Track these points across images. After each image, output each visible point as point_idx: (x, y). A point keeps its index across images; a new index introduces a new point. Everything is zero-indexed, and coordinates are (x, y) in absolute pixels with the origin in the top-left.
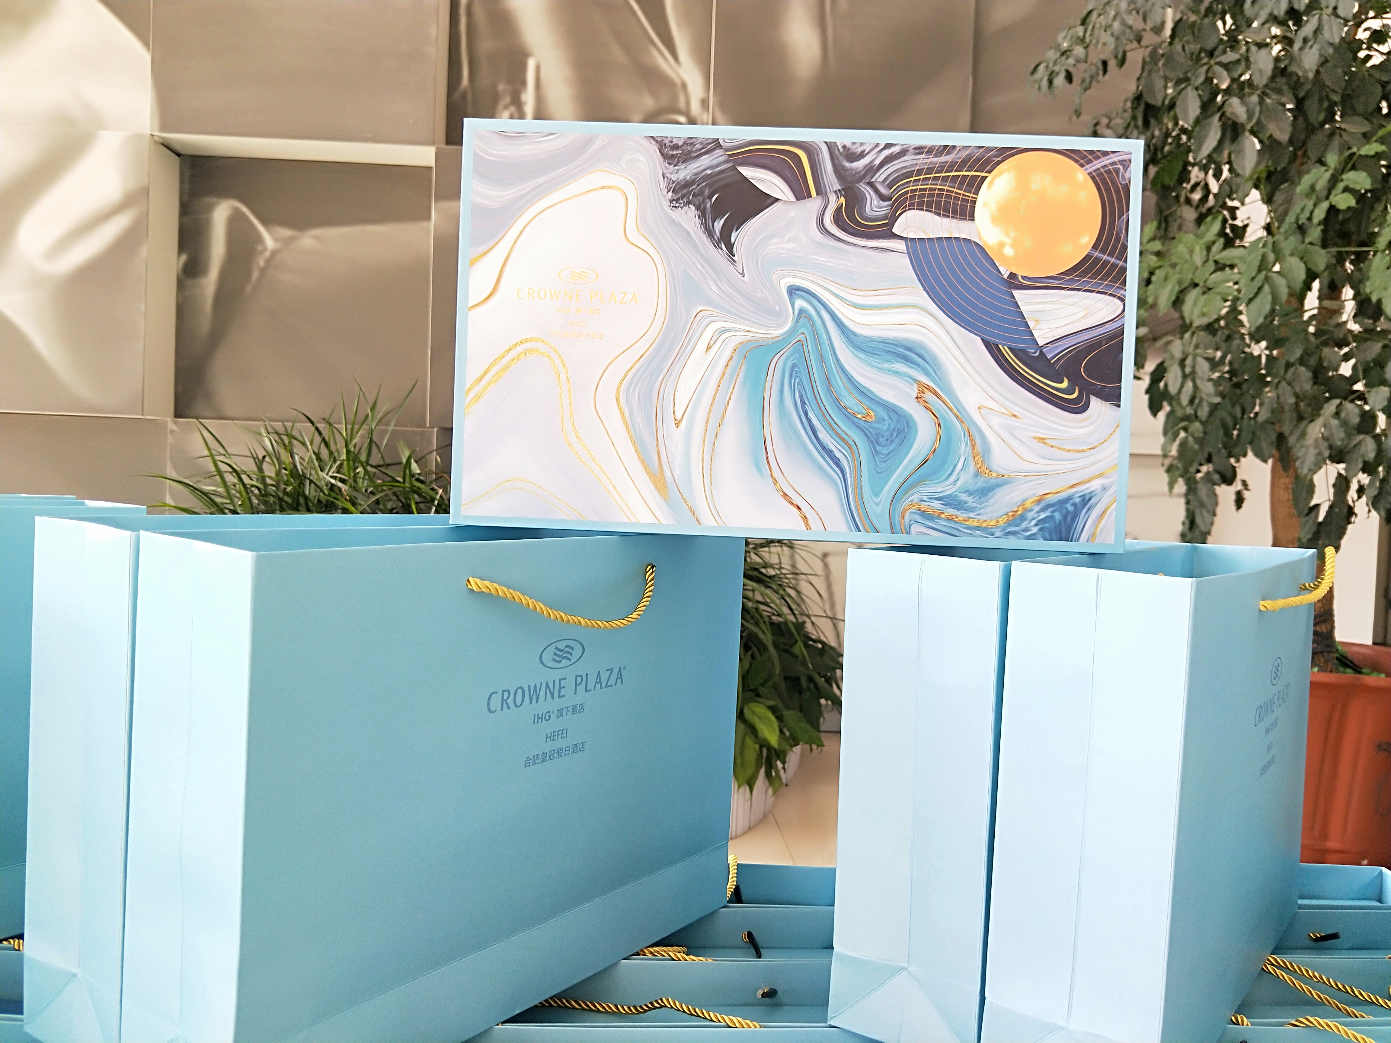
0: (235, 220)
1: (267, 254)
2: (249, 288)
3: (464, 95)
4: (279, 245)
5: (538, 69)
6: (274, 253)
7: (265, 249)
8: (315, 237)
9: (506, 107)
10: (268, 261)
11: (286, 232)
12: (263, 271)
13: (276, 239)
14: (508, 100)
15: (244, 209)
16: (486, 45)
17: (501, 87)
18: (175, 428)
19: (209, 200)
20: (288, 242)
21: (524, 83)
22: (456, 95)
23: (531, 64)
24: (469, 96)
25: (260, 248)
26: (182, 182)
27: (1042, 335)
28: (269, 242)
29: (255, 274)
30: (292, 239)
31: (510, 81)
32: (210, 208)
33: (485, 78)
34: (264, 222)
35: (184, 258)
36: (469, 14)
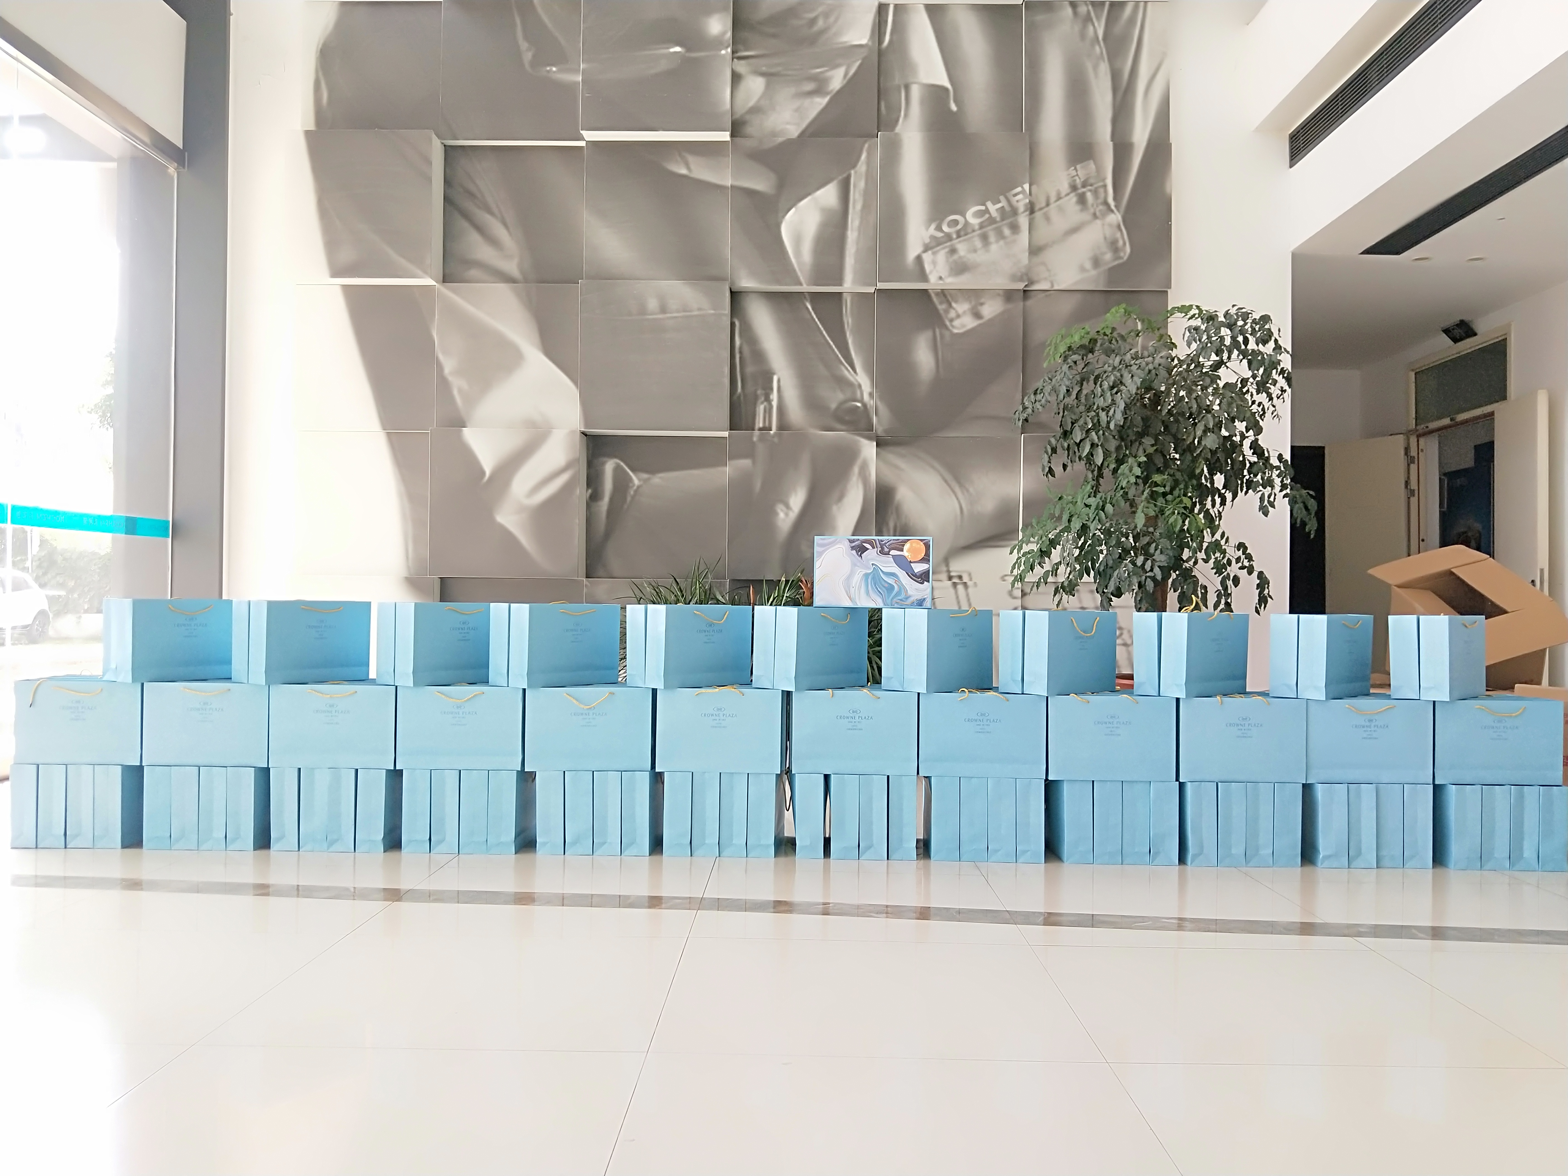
0: (617, 470)
1: (635, 488)
2: (625, 507)
3: (739, 397)
4: (641, 483)
5: (779, 381)
6: (639, 487)
7: (634, 485)
8: (661, 478)
9: (762, 403)
10: (636, 491)
11: (645, 476)
12: (633, 497)
13: (639, 480)
14: (763, 399)
15: (622, 464)
16: (750, 369)
17: (759, 392)
18: (588, 583)
19: (605, 459)
20: (646, 481)
21: (772, 389)
22: (735, 397)
23: (775, 378)
24: (742, 398)
25: (631, 485)
26: (588, 449)
27: (916, 571)
28: (636, 482)
29: (629, 499)
30: (649, 479)
31: (764, 389)
32: (604, 464)
33: (750, 388)
34: (633, 470)
35: (590, 491)
36: (741, 352)
